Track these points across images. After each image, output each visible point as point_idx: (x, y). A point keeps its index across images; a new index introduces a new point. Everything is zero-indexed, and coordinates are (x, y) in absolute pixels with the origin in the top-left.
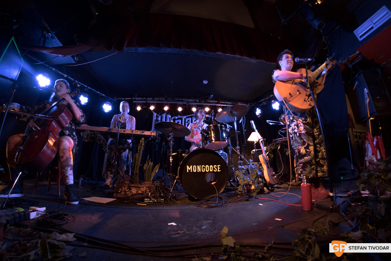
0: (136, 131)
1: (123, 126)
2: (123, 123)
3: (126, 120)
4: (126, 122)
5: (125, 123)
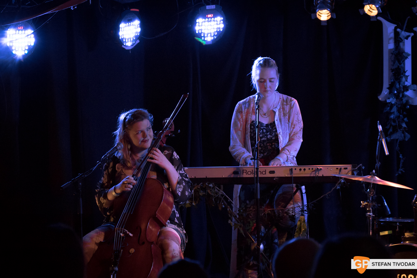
0: (300, 170)
1: (269, 136)
2: (267, 125)
3: (275, 113)
4: (274, 122)
5: (273, 124)
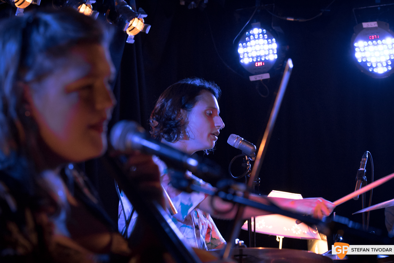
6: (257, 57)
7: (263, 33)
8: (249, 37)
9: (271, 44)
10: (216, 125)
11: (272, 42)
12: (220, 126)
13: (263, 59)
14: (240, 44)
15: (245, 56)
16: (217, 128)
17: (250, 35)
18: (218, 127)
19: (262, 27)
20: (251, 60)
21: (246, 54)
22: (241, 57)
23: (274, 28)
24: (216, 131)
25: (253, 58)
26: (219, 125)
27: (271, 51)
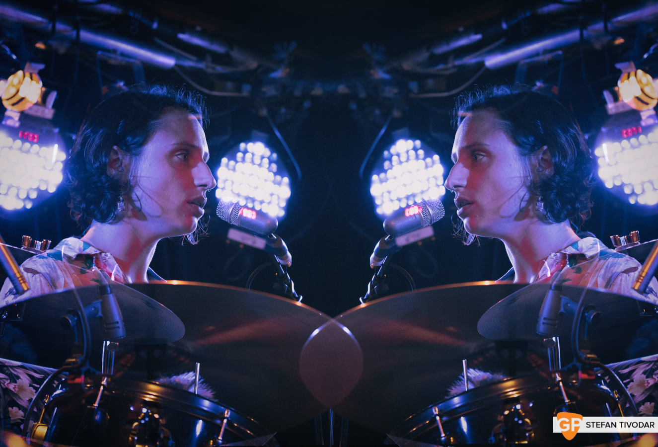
6: (408, 198)
7: (415, 149)
8: (390, 160)
9: (431, 167)
10: (196, 182)
11: (433, 162)
12: (205, 185)
13: (419, 200)
14: (375, 177)
15: (384, 200)
16: (199, 188)
17: (392, 156)
18: (201, 187)
19: (412, 136)
20: (395, 206)
21: (386, 195)
22: (378, 202)
23: (434, 134)
24: (199, 195)
25: (399, 200)
26: (204, 182)
27: (432, 181)
